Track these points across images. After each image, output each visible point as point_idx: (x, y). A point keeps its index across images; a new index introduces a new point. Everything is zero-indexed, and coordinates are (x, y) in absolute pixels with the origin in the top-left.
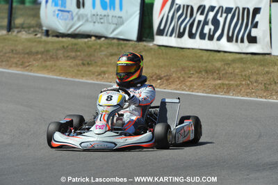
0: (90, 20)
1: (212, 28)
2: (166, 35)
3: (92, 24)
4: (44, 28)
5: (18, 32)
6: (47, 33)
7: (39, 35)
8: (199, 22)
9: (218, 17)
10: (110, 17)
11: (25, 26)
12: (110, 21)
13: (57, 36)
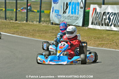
0: (67, 18)
1: (108, 21)
2: (94, 25)
3: (67, 20)
4: (51, 22)
5: (43, 23)
6: (52, 23)
7: (49, 24)
8: (104, 19)
9: (110, 17)
10: (74, 17)
11: (45, 21)
12: (74, 19)
13: (56, 25)
